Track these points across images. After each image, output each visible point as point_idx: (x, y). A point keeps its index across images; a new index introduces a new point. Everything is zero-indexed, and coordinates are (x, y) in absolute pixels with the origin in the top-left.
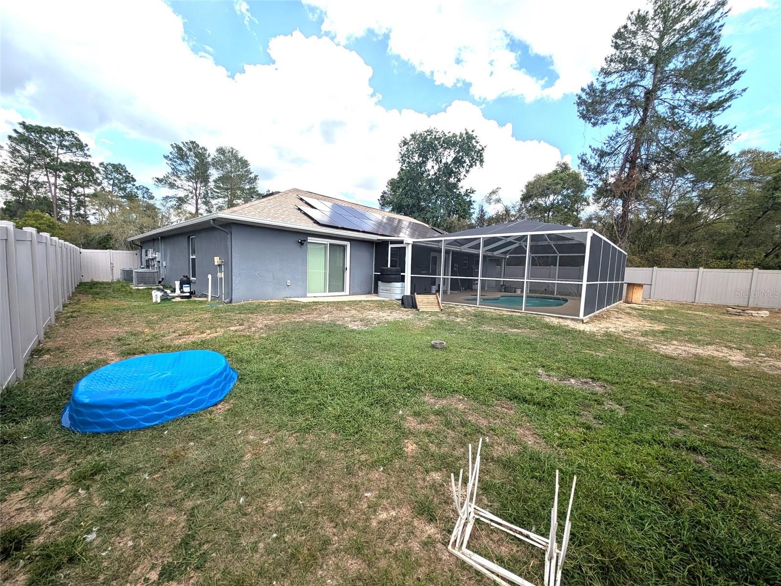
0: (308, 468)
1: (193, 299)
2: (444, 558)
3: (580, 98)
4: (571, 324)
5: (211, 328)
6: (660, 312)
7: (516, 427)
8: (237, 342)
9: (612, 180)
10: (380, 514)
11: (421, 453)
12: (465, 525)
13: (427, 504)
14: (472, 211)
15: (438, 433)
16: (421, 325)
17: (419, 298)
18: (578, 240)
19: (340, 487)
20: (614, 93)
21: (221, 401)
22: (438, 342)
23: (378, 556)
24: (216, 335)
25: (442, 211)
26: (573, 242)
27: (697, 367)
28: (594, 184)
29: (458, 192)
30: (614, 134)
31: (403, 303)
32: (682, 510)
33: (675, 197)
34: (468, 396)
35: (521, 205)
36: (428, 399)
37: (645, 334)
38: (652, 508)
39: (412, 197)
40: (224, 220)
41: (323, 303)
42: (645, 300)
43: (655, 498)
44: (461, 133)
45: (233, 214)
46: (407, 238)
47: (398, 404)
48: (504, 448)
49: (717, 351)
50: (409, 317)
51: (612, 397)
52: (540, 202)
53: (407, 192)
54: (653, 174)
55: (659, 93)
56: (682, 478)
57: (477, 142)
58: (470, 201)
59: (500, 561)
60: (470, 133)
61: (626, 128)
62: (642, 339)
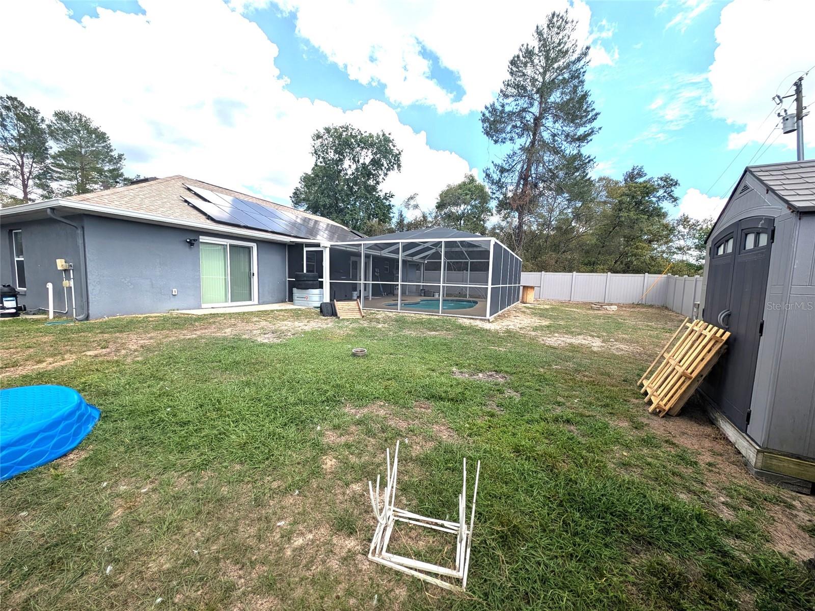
0: (205, 509)
1: (22, 316)
2: (364, 567)
3: (484, 115)
4: (479, 324)
5: (55, 355)
6: (546, 310)
7: (433, 425)
8: (97, 370)
9: (510, 195)
10: (295, 541)
11: (340, 467)
12: (385, 530)
13: (347, 518)
14: (392, 215)
15: (359, 442)
16: (342, 333)
17: (339, 305)
18: (484, 247)
19: (247, 522)
20: (511, 114)
21: (73, 450)
22: (359, 349)
23: (292, 586)
24: (63, 363)
25: (361, 214)
26: (481, 249)
27: (571, 354)
28: (496, 197)
29: (377, 195)
30: (512, 153)
31: (321, 311)
32: (560, 473)
33: (556, 213)
34: (388, 401)
35: (437, 213)
36: (349, 410)
37: (535, 329)
38: (539, 476)
39: (329, 196)
40: (71, 210)
41: (224, 314)
42: (536, 300)
43: (541, 467)
44: (377, 134)
45: (85, 202)
46: (324, 241)
47: (316, 420)
48: (422, 447)
49: (584, 339)
50: (329, 326)
51: (511, 386)
52: (453, 211)
53: (324, 190)
54: (541, 192)
55: (544, 121)
56: (560, 446)
57: (394, 146)
58: (389, 205)
59: (418, 556)
60: (387, 135)
61: (520, 149)
62: (533, 333)
